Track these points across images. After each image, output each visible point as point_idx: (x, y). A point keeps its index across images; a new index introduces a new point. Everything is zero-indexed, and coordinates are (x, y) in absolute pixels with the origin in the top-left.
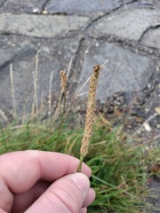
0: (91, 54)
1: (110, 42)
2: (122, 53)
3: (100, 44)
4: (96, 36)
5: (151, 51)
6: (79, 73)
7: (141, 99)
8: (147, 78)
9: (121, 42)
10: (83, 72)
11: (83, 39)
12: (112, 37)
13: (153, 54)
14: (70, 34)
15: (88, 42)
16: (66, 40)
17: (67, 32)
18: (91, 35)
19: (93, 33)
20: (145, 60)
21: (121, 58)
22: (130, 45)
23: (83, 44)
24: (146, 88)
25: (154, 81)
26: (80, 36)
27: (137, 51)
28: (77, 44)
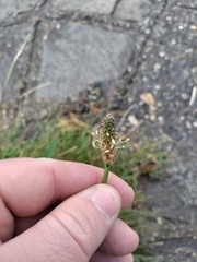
0: (51, 40)
1: (75, 20)
2: (92, 32)
3: (62, 25)
4: (55, 16)
5: (128, 25)
6: (38, 67)
7: (122, 87)
8: (126, 60)
9: (88, 19)
10: (43, 65)
11: (38, 22)
12: (76, 14)
13: (131, 28)
14: (19, 17)
15: (45, 25)
16: (15, 26)
17: (15, 15)
18: (48, 15)
19: (51, 12)
20: (122, 37)
21: (90, 39)
22: (101, 22)
23: (40, 28)
24: (127, 72)
25: (135, 62)
26: (34, 19)
27: (110, 27)
28: (31, 29)
